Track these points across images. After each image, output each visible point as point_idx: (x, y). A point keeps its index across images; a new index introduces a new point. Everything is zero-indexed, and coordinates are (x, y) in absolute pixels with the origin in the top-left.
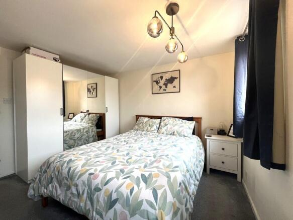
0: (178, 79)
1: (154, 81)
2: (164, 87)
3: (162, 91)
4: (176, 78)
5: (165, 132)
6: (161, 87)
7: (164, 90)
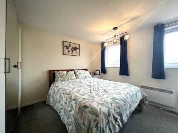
0: (79, 49)
1: (65, 46)
2: (71, 52)
3: (70, 54)
4: (78, 48)
5: (82, 78)
6: (69, 51)
7: (71, 53)
